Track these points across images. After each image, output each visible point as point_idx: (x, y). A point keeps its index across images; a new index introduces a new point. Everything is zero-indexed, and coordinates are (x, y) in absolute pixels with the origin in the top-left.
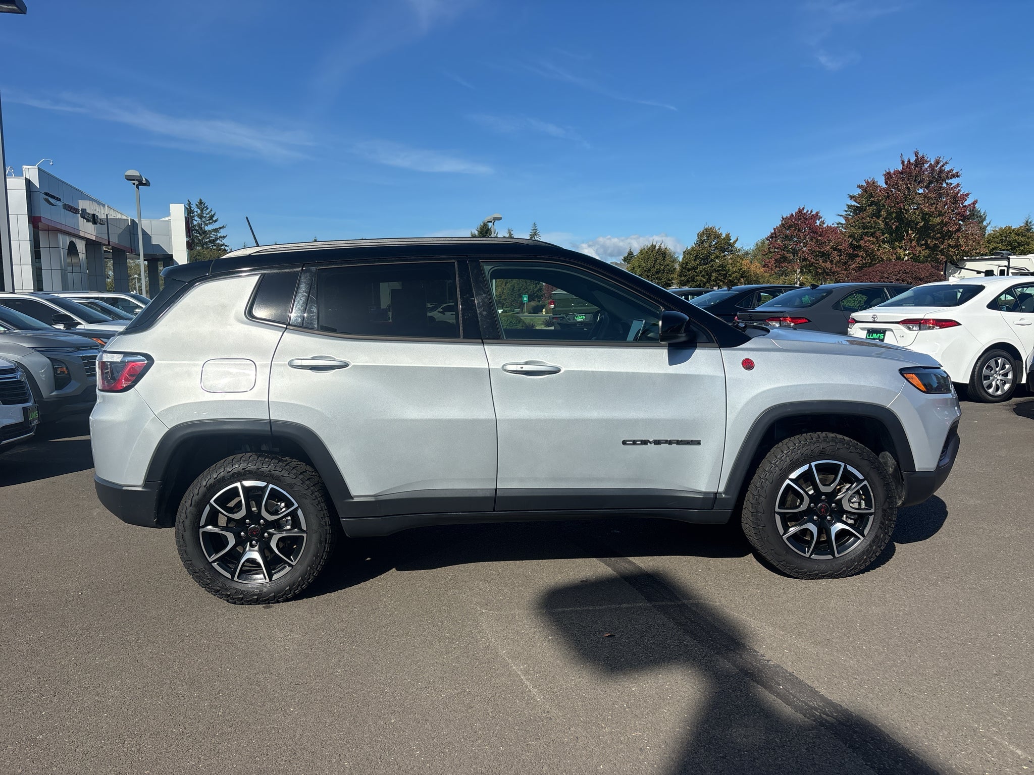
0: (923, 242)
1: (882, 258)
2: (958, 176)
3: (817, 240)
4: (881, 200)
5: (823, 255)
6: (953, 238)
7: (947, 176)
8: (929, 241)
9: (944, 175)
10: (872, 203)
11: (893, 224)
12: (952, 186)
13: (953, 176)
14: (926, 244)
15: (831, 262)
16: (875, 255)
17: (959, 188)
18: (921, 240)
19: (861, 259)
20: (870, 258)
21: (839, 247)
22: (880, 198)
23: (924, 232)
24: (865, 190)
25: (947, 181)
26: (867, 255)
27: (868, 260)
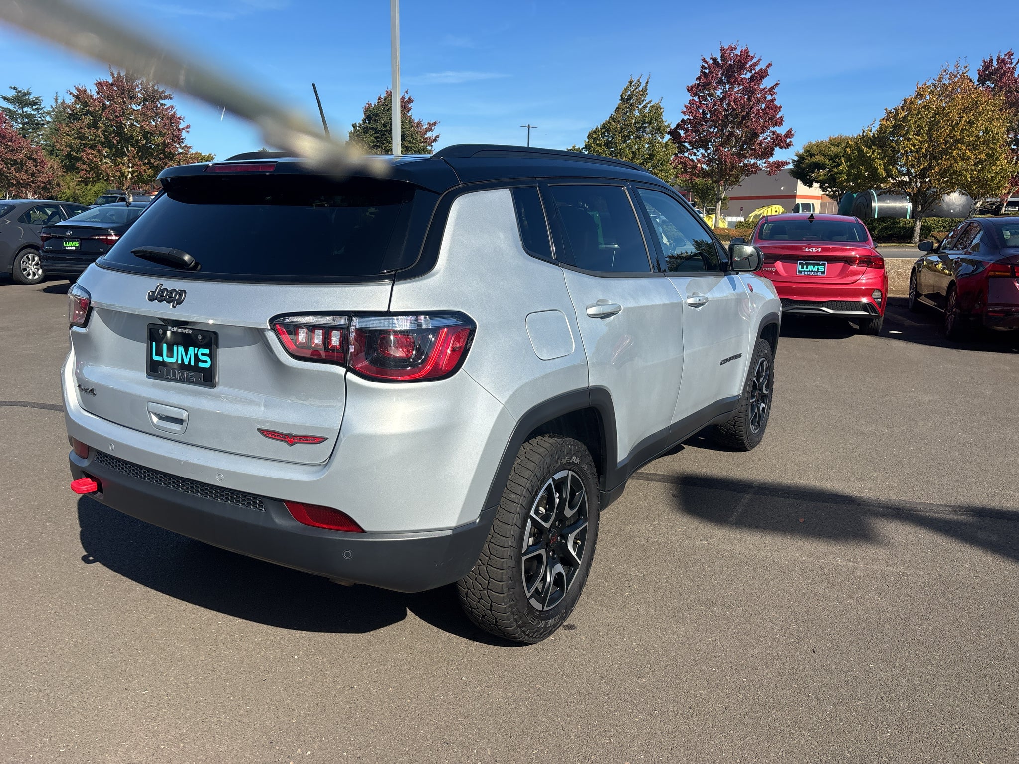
0: (146, 161)
1: (107, 173)
2: (171, 99)
3: (7, 145)
4: (97, 111)
5: (15, 162)
6: (175, 160)
7: (160, 97)
8: (153, 160)
9: (157, 96)
10: (88, 112)
11: (113, 138)
12: (165, 107)
13: (166, 98)
14: (149, 163)
15: (26, 171)
16: (99, 169)
17: (174, 111)
18: (144, 158)
19: (85, 172)
20: (94, 172)
21: (34, 156)
22: (97, 109)
23: (144, 152)
24: (77, 97)
25: (161, 101)
26: (91, 169)
27: (92, 174)
